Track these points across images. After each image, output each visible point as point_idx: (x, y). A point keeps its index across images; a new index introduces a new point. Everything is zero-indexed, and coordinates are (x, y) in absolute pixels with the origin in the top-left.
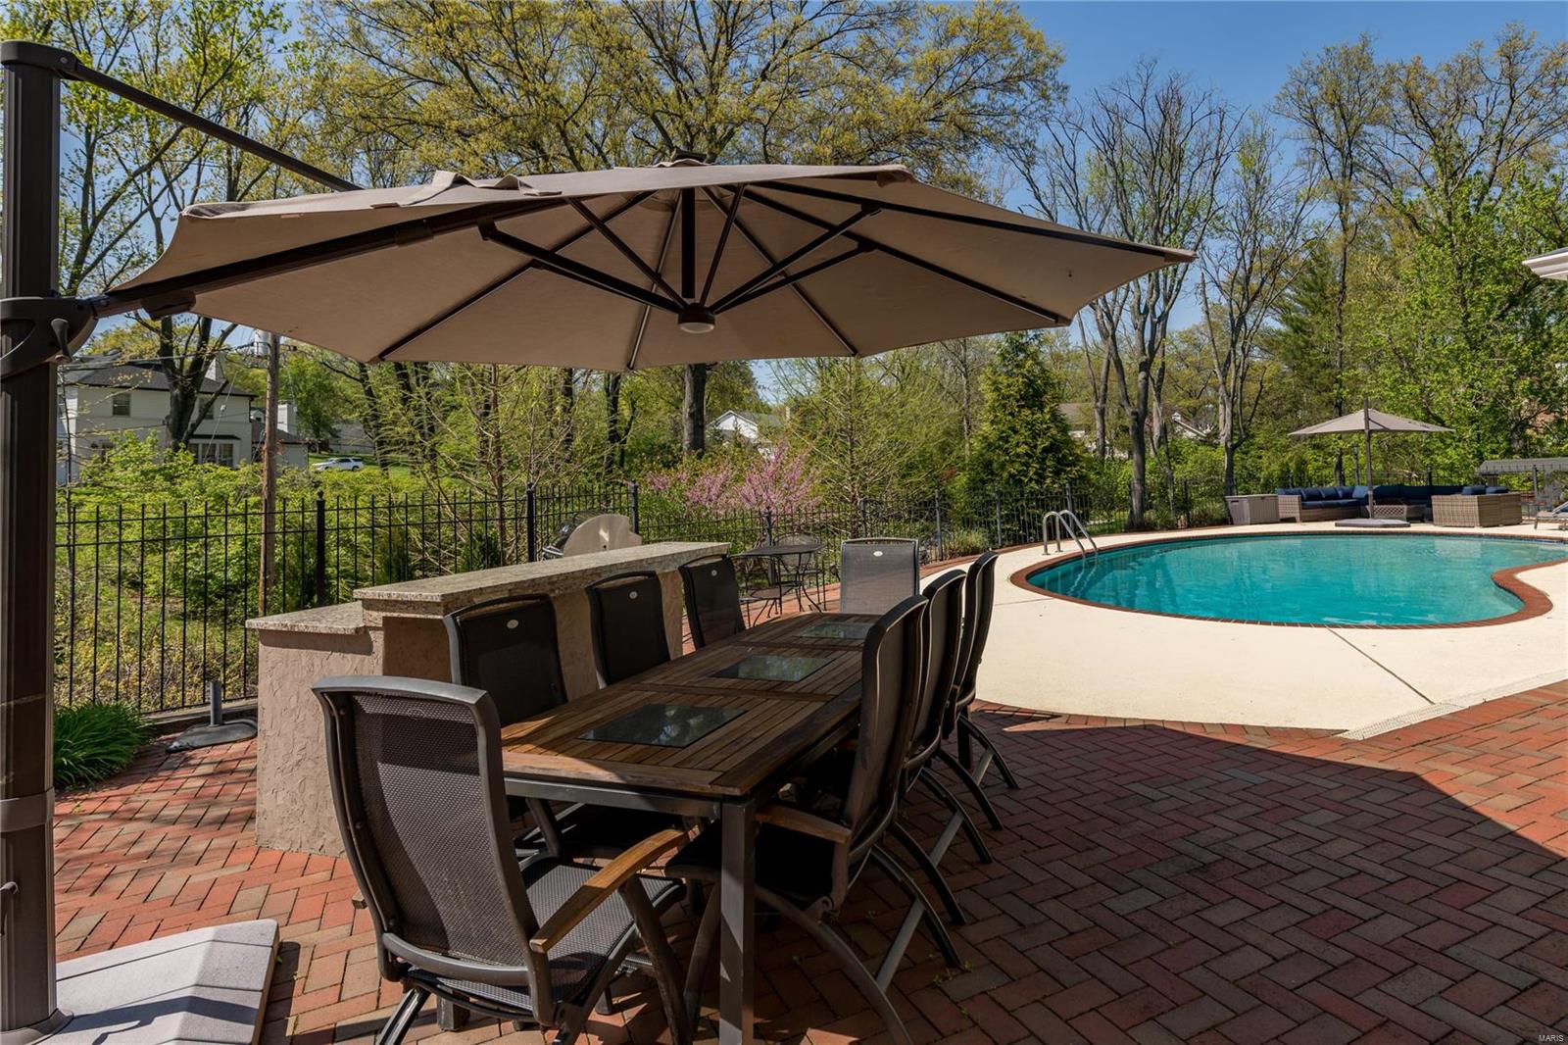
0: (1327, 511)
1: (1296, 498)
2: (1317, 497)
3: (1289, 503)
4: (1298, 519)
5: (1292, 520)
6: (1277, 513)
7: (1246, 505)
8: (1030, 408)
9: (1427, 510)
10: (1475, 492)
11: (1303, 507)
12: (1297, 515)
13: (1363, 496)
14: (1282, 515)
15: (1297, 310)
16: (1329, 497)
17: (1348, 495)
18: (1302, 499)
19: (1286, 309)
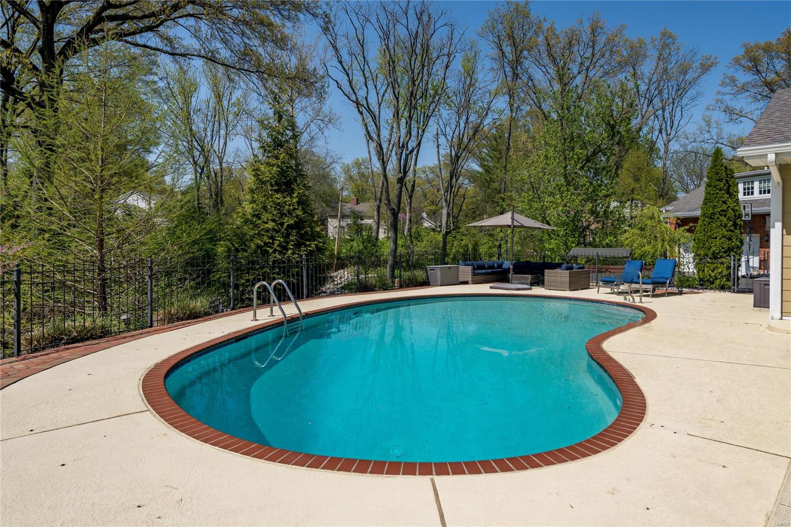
0: (487, 277)
1: (470, 268)
2: (481, 267)
3: (466, 271)
4: (470, 282)
5: (466, 283)
6: (458, 277)
7: (439, 272)
8: (282, 193)
9: (541, 278)
10: (568, 269)
11: (474, 274)
12: (470, 279)
13: (507, 267)
14: (461, 279)
15: (487, 161)
16: (489, 268)
17: (500, 266)
18: (474, 269)
19: (482, 159)
